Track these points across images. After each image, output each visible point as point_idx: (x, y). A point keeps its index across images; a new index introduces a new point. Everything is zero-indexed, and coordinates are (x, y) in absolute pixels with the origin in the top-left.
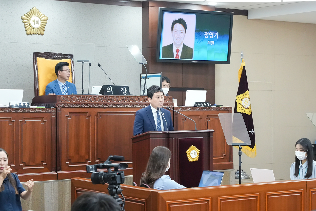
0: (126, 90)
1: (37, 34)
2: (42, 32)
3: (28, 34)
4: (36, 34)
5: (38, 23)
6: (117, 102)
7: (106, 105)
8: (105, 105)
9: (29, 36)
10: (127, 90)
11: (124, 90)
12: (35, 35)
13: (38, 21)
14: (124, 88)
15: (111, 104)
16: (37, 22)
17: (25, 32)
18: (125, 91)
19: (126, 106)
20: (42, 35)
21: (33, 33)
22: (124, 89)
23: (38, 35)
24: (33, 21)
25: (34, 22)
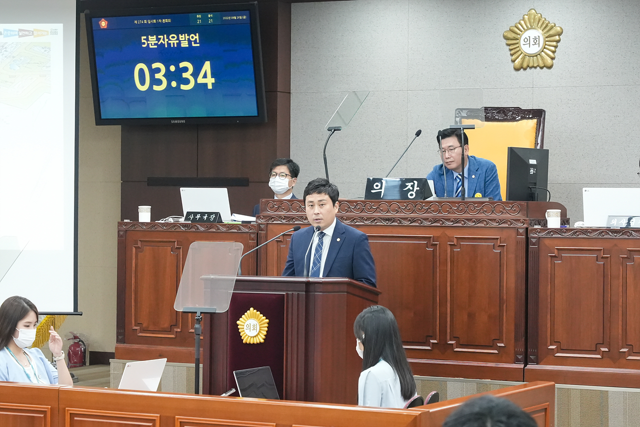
0: (416, 188)
1: (538, 68)
2: (549, 61)
3: (516, 68)
4: (536, 68)
5: (538, 43)
6: (387, 214)
7: (362, 219)
8: (358, 220)
9: (519, 72)
10: (418, 188)
11: (411, 188)
12: (533, 69)
13: (538, 40)
14: (414, 183)
15: (371, 218)
16: (535, 41)
17: (512, 65)
18: (413, 190)
19: (406, 223)
20: (550, 67)
21: (528, 66)
22: (413, 186)
23: (540, 70)
24: (526, 40)
25: (528, 42)
